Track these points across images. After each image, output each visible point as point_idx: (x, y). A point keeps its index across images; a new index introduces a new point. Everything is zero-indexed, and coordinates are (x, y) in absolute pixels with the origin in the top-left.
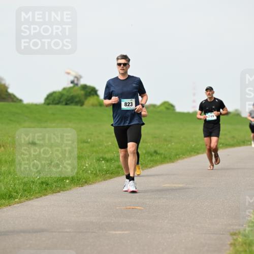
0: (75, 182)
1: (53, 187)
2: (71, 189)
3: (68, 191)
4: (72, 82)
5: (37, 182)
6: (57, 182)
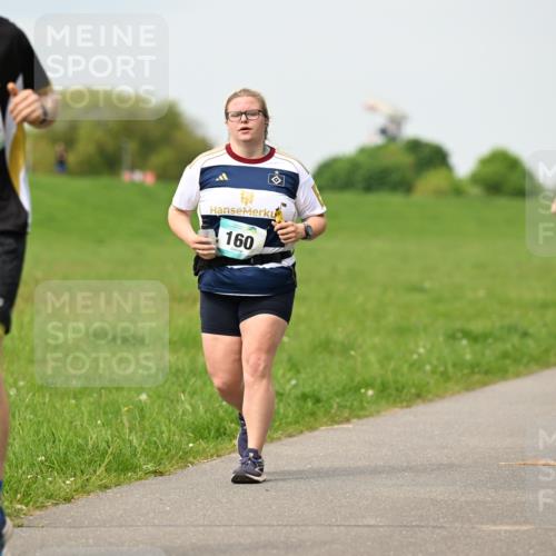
0: (390, 395)
1: (331, 407)
2: (378, 412)
3: (371, 419)
4: (384, 132)
5: (289, 394)
6: (343, 395)
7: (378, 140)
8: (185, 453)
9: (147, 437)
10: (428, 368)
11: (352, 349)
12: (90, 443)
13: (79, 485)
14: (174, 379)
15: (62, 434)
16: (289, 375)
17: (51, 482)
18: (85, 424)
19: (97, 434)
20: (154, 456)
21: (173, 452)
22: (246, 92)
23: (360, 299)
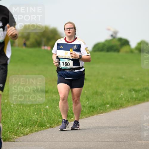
0: (113, 106)
1: (98, 110)
2: (110, 111)
3: (108, 113)
4: (112, 36)
5: (86, 106)
6: (101, 106)
7: (110, 38)
8: (59, 122)
9: (48, 118)
10: (124, 99)
11: (103, 94)
12: (33, 119)
13: (30, 130)
14: (56, 102)
15: (25, 117)
16: (86, 101)
17: (22, 130)
18: (32, 114)
19: (35, 117)
20: (50, 123)
21: (55, 121)
22: (70, 23)
23: (105, 80)
